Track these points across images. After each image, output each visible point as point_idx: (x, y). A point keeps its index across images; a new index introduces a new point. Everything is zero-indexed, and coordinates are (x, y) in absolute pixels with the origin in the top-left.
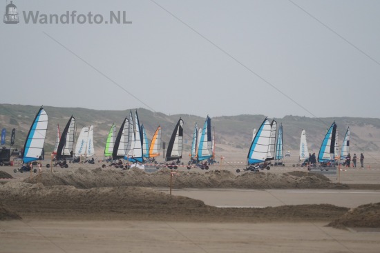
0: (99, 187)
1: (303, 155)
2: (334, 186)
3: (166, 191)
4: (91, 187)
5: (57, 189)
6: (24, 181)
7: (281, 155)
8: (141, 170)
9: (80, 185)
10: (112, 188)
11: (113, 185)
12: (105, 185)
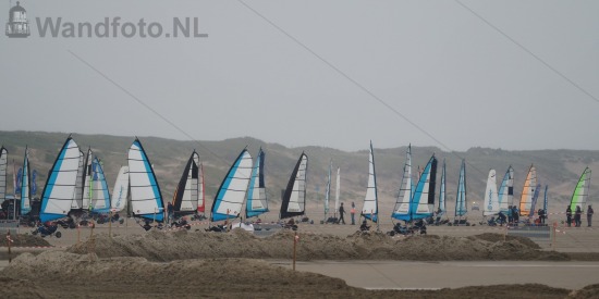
0: (184, 259)
1: (490, 208)
2: (547, 256)
3: (287, 265)
4: (170, 260)
5: (118, 263)
6: (68, 250)
7: (464, 209)
8: (247, 233)
9: (154, 256)
10: (202, 261)
11: (205, 256)
12: (194, 256)
